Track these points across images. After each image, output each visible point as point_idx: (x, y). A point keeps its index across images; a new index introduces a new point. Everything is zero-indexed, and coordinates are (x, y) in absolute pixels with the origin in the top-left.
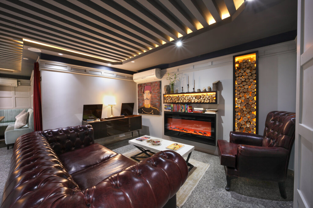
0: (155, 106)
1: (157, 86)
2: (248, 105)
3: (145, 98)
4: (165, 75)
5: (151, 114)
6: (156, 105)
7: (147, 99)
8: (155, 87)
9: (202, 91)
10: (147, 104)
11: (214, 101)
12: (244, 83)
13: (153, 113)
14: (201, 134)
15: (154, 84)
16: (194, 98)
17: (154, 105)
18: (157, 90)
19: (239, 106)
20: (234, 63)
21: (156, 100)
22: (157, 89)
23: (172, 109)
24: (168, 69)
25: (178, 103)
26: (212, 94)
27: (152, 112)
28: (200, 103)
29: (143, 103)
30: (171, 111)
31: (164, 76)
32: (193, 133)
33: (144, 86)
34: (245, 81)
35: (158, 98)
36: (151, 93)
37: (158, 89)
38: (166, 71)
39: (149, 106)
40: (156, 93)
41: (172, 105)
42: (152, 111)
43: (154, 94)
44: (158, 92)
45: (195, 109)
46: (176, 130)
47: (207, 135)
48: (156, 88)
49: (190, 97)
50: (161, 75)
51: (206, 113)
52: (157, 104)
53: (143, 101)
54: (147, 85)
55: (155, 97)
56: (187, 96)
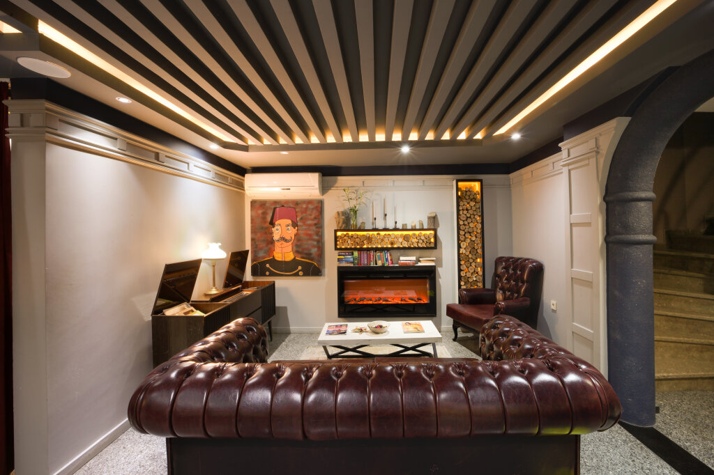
0: (309, 255)
1: (314, 211)
2: (473, 250)
3: (276, 236)
4: (332, 188)
5: (297, 275)
6: (311, 254)
7: (283, 239)
8: (308, 212)
9: (409, 227)
10: (284, 253)
11: (432, 245)
12: (469, 220)
13: (301, 273)
14: (414, 302)
15: (304, 206)
16: (401, 240)
17: (306, 254)
18: (313, 220)
19: (464, 252)
20: (458, 189)
21: (310, 242)
22: (313, 217)
23: (356, 261)
24: (340, 178)
25: (368, 250)
26: (428, 232)
27: (300, 271)
28: (409, 248)
29: (270, 249)
30: (352, 265)
31: (330, 191)
32: (400, 302)
33: (273, 207)
34: (470, 217)
35: (316, 237)
36: (295, 225)
37: (315, 218)
38: (335, 182)
39: (290, 257)
40: (310, 225)
41: (356, 254)
42: (300, 268)
43: (304, 227)
44: (315, 224)
45: (401, 258)
46: (365, 303)
47: (422, 302)
48: (311, 215)
49: (393, 237)
50: (324, 188)
51: (420, 264)
52: (314, 251)
53: (270, 246)
54: (283, 206)
55: (307, 235)
56: (385, 235)
